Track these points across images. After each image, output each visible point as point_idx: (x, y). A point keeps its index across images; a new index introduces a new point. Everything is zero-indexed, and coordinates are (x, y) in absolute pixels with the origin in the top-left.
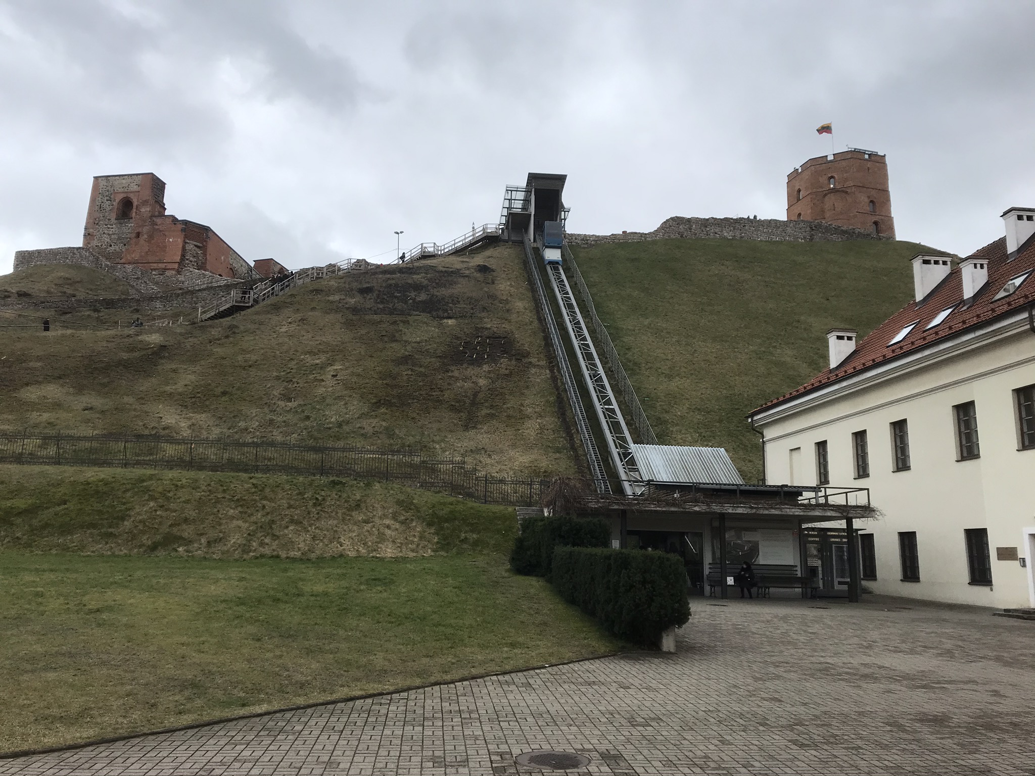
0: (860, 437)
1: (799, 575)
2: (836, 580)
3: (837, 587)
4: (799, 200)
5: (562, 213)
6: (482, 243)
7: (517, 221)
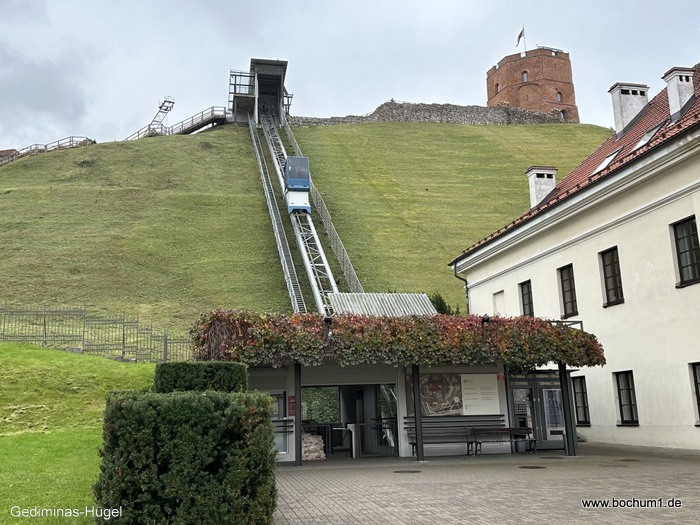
0: (566, 273)
1: (507, 426)
2: (549, 430)
3: (550, 438)
4: (497, 93)
5: (285, 99)
6: (210, 125)
7: (242, 105)
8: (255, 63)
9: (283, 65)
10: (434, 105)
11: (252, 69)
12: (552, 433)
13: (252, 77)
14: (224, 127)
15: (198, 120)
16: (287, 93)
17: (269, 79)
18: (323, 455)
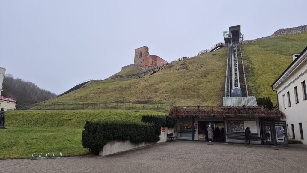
1: (259, 136)
5: (241, 36)
6: (218, 48)
7: (227, 40)
8: (230, 28)
9: (239, 27)
10: (298, 27)
11: (230, 30)
12: (279, 140)
13: (230, 32)
14: (223, 48)
15: (215, 47)
16: (242, 34)
17: (235, 32)
18: (205, 139)
